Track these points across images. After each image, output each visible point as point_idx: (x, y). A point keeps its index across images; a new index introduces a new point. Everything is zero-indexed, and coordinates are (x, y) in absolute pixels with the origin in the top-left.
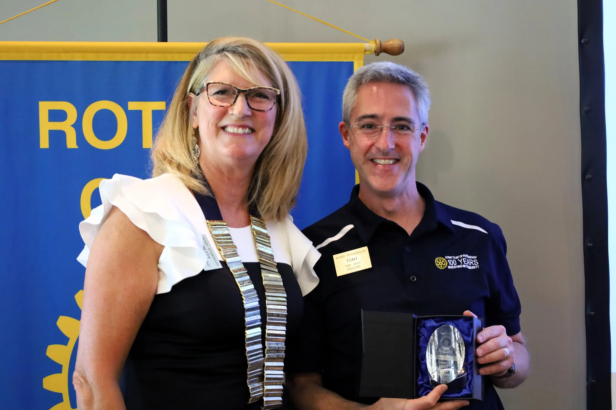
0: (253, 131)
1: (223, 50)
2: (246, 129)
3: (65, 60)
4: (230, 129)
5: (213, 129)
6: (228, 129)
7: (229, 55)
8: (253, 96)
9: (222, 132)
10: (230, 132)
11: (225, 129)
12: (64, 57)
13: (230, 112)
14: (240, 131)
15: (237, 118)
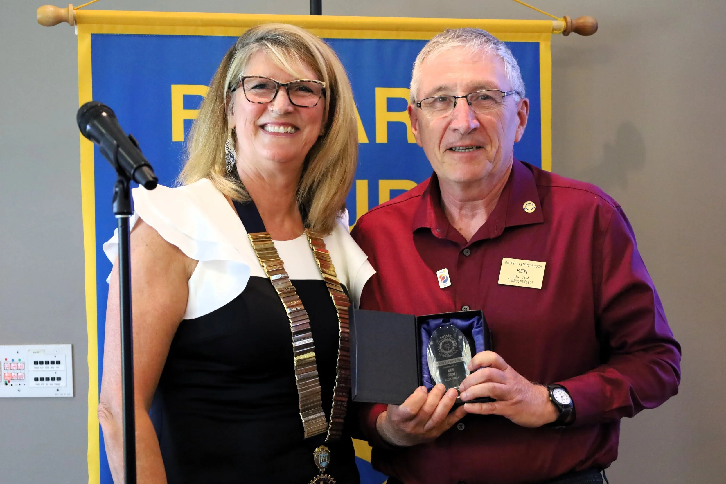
0: (297, 129)
1: (262, 39)
2: (288, 128)
3: (203, 35)
4: (270, 128)
5: (251, 127)
6: (268, 127)
7: (268, 44)
8: (297, 90)
9: (261, 131)
10: (270, 131)
11: (265, 128)
12: (202, 32)
13: (270, 108)
14: (282, 129)
15: (278, 115)
